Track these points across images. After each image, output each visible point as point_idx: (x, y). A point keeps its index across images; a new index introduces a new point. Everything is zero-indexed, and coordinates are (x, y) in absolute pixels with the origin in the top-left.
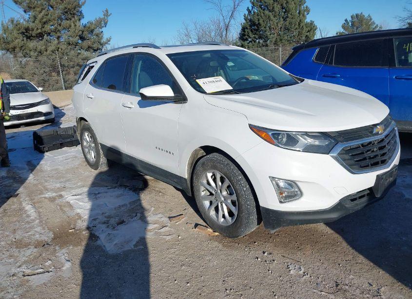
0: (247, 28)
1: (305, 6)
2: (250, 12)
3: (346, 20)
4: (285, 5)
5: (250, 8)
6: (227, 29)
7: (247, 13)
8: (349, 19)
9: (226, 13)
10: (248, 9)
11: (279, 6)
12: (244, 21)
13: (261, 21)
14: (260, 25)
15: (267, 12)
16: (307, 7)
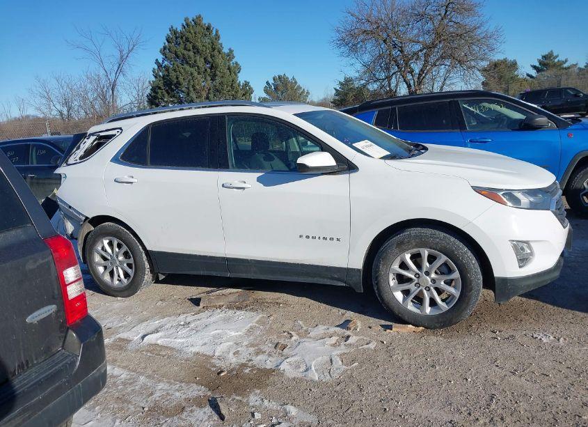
0: (160, 88)
1: (234, 61)
2: (160, 66)
3: (268, 83)
4: (210, 59)
5: (160, 61)
6: (113, 90)
7: (156, 67)
8: (271, 82)
9: (111, 65)
10: (157, 62)
11: (203, 60)
12: (154, 79)
13: (181, 79)
14: (180, 84)
15: (187, 67)
16: (236, 63)
